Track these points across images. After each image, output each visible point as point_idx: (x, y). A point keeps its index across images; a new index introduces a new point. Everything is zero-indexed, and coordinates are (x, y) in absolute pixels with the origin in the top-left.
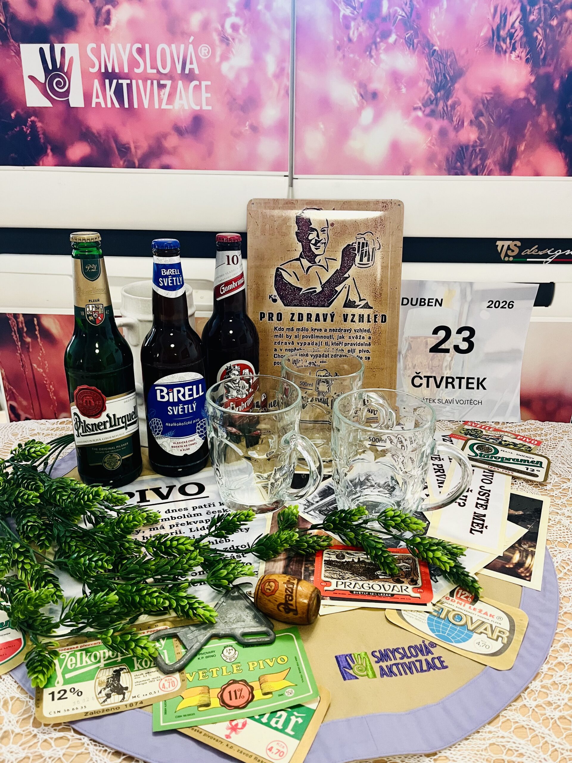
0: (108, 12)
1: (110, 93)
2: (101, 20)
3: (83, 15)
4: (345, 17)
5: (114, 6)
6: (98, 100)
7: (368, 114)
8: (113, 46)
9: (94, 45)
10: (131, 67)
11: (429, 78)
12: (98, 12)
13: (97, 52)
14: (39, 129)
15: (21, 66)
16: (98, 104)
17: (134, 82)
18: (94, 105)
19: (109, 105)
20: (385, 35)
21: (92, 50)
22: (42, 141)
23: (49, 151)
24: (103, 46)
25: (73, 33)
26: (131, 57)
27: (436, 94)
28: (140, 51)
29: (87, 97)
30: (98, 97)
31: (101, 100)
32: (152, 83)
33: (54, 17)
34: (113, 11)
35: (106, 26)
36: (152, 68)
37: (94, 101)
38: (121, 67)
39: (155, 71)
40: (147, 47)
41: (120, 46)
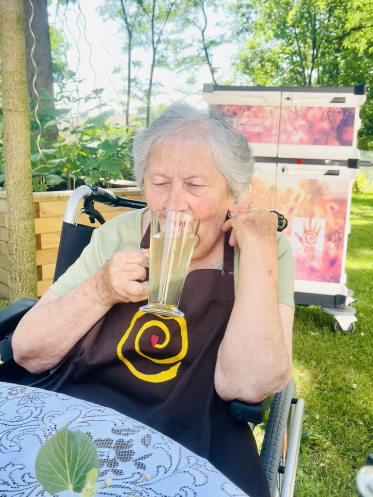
7: (295, 133)
20: (299, 117)
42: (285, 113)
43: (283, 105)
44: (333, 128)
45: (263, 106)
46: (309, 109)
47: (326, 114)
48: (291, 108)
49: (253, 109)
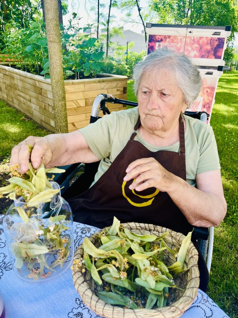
42: (188, 40)
43: (187, 36)
44: (212, 49)
45: (177, 36)
46: (201, 38)
47: (209, 41)
48: (191, 38)
49: (171, 38)
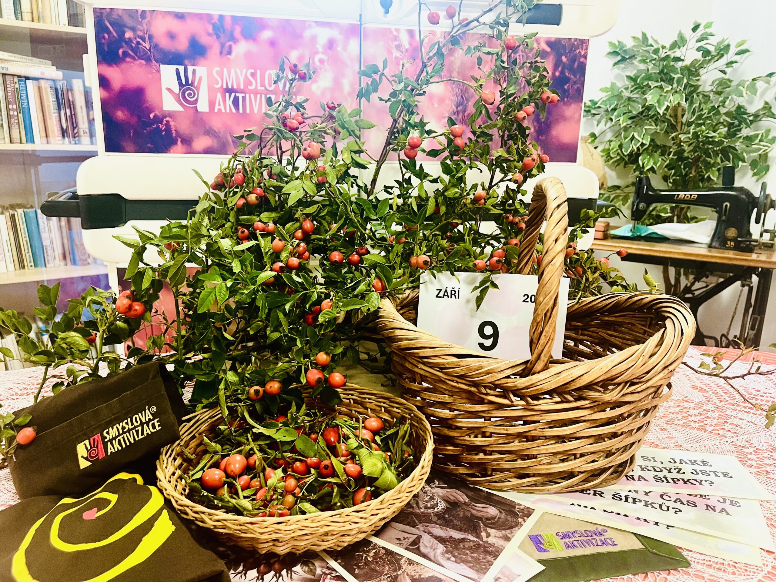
0: (230, 47)
1: (229, 102)
2: (225, 52)
3: (211, 47)
4: (396, 58)
5: (235, 43)
6: (219, 107)
8: (233, 71)
9: (218, 69)
10: (246, 85)
11: (452, 98)
12: (222, 46)
13: (221, 74)
14: (172, 127)
15: (160, 80)
16: (220, 110)
17: (247, 95)
18: (216, 110)
19: (228, 111)
21: (217, 72)
22: (174, 135)
23: (179, 142)
24: (225, 70)
25: (202, 59)
26: (246, 79)
27: (457, 108)
28: (253, 75)
29: (212, 104)
30: (219, 105)
31: (222, 107)
32: (261, 97)
33: (189, 47)
34: (234, 46)
35: (229, 56)
36: (261, 86)
37: (217, 108)
38: (239, 85)
39: (263, 88)
40: (258, 72)
41: (238, 70)
